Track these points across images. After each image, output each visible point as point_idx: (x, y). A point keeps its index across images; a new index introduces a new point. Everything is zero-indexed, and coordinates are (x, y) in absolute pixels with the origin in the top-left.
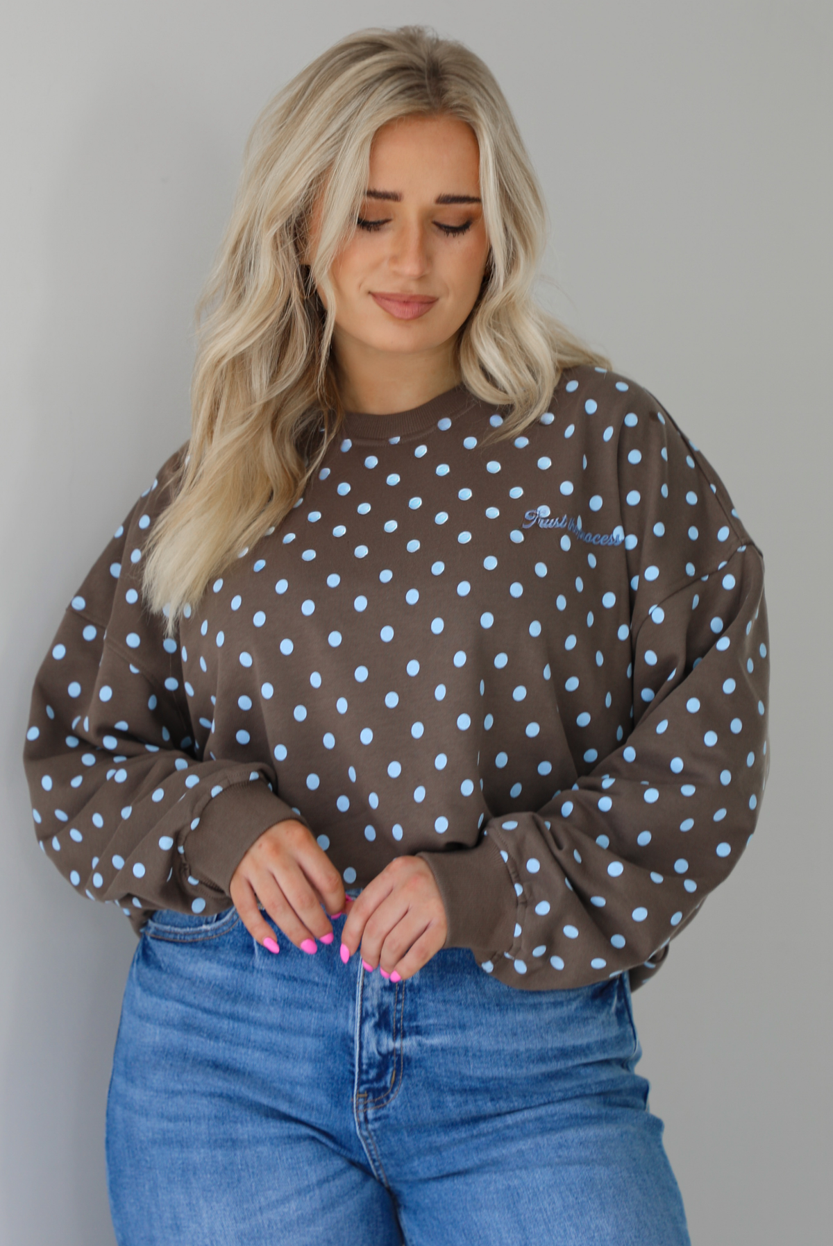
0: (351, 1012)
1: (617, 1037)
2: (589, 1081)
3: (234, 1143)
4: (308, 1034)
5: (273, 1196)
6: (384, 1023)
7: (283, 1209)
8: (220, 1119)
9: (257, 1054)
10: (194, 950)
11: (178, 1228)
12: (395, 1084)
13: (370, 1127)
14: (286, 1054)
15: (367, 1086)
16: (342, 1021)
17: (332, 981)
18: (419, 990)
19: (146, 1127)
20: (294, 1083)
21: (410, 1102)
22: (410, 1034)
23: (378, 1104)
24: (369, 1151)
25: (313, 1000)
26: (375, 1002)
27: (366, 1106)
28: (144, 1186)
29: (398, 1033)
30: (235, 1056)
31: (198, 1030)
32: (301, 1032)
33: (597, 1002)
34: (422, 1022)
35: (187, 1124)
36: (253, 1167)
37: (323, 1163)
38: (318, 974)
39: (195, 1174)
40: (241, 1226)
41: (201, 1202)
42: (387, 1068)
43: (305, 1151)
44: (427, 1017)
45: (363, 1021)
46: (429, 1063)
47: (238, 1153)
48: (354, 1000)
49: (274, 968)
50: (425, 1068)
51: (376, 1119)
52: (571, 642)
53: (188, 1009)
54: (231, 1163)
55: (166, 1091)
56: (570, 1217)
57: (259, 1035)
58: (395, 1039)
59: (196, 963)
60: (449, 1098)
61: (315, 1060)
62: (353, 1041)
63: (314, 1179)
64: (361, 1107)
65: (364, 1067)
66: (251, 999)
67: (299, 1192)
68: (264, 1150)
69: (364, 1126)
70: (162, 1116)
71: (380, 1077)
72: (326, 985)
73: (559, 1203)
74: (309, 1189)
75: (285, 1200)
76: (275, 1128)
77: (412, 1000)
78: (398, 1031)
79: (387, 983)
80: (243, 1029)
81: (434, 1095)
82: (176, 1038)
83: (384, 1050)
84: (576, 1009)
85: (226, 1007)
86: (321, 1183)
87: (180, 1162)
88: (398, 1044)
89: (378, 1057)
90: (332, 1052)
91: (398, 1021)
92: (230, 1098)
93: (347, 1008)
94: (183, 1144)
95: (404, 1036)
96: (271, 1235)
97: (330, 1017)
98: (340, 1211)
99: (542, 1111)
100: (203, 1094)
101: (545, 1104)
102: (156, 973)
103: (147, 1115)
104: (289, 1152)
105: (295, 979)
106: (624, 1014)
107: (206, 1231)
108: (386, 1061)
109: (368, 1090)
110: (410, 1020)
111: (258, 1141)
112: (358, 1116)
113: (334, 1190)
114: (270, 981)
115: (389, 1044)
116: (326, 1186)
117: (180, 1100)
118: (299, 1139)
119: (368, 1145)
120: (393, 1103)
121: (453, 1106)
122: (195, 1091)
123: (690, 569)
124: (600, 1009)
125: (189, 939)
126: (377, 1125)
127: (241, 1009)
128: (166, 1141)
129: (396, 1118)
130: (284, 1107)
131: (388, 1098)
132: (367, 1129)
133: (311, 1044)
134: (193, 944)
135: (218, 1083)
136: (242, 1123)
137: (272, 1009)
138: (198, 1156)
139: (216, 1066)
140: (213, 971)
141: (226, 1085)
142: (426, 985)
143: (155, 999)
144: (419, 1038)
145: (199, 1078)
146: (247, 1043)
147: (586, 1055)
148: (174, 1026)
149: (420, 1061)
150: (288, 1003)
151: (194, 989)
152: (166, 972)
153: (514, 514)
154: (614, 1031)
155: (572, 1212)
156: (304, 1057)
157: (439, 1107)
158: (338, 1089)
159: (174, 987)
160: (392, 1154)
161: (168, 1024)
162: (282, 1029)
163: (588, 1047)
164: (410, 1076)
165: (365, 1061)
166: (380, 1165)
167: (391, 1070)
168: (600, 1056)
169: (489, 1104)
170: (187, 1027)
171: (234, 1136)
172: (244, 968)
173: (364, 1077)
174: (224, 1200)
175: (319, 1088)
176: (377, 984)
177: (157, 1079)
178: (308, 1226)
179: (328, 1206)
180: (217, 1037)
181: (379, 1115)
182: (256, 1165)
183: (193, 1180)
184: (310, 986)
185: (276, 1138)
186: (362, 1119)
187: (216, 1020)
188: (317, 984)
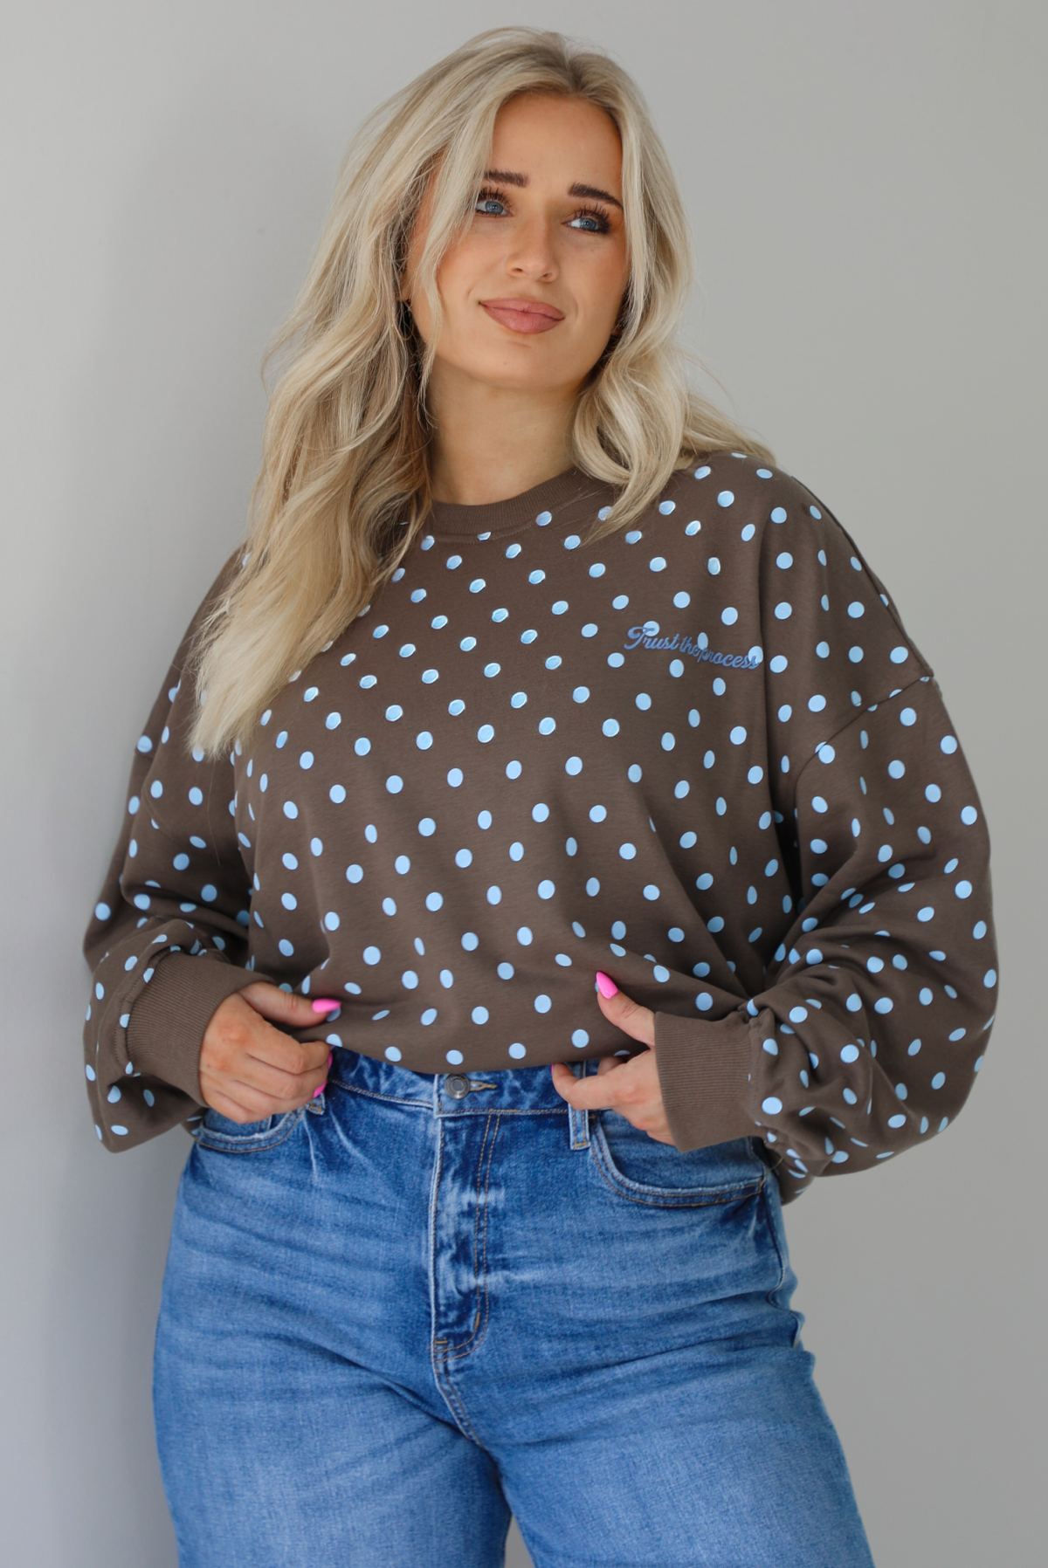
0: (424, 1243)
1: (754, 1267)
2: (717, 1323)
3: (294, 1394)
4: (376, 1268)
5: (342, 1457)
6: (462, 1256)
7: (353, 1473)
9: (319, 1290)
10: (246, 1164)
11: (231, 1496)
12: (479, 1329)
13: (451, 1379)
14: (352, 1291)
15: (446, 1331)
16: (414, 1253)
17: (401, 1205)
18: (505, 1215)
19: (194, 1375)
20: (362, 1326)
21: (498, 1350)
22: (495, 1269)
23: (461, 1352)
24: (453, 1408)
25: (380, 1227)
26: (452, 1231)
27: (445, 1355)
28: (192, 1446)
29: (481, 1267)
30: (293, 1291)
31: (251, 1259)
32: (367, 1264)
33: (729, 1226)
34: (509, 1254)
35: (238, 1371)
36: (317, 1423)
37: (403, 1418)
38: (384, 1196)
39: (248, 1431)
40: (304, 1494)
41: (257, 1466)
42: (470, 1310)
43: (379, 1404)
44: (515, 1248)
45: (437, 1253)
46: (519, 1304)
47: (299, 1406)
48: (427, 1227)
49: (335, 1188)
50: (516, 1309)
51: (458, 1371)
52: (682, 789)
53: (240, 1233)
54: (291, 1419)
55: (214, 1332)
56: (698, 1488)
57: (321, 1268)
58: (476, 1275)
59: (248, 1178)
60: (545, 1346)
61: (385, 1299)
62: (427, 1277)
63: (391, 1437)
64: (440, 1356)
65: (442, 1308)
66: (310, 1222)
67: (374, 1453)
68: (330, 1402)
69: (444, 1379)
70: (210, 1362)
71: (461, 1320)
72: (393, 1210)
73: (684, 1472)
74: (386, 1449)
75: (357, 1462)
77: (496, 1228)
78: (480, 1264)
79: (466, 1208)
80: (303, 1261)
81: (527, 1342)
82: (225, 1268)
83: (464, 1288)
84: (701, 1236)
85: (281, 1233)
86: (400, 1441)
87: (231, 1417)
88: (481, 1281)
89: (458, 1297)
90: (404, 1290)
91: (480, 1253)
92: (289, 1340)
93: (419, 1237)
94: (234, 1395)
95: (488, 1272)
96: (340, 1504)
97: (400, 1248)
98: (426, 1476)
99: (658, 1361)
100: (257, 1336)
101: (662, 1353)
102: (203, 1189)
103: (193, 1360)
104: (360, 1405)
105: (359, 1201)
106: (769, 1238)
107: (263, 1500)
108: (468, 1301)
109: (448, 1336)
110: (495, 1252)
111: (323, 1392)
112: (437, 1368)
113: (417, 1450)
114: (330, 1203)
115: (470, 1280)
116: (407, 1445)
117: (229, 1343)
118: (371, 1389)
119: (452, 1402)
120: (478, 1351)
121: (550, 1355)
122: (247, 1332)
123: (856, 698)
124: (732, 1234)
125: (241, 1149)
126: (459, 1377)
127: (298, 1235)
128: (215, 1392)
129: (482, 1369)
130: (351, 1354)
131: (471, 1345)
132: (448, 1382)
133: (380, 1280)
134: (245, 1156)
135: (274, 1321)
136: (303, 1371)
137: (333, 1236)
138: (252, 1410)
139: (271, 1302)
140: (267, 1190)
141: (283, 1325)
142: (514, 1210)
143: (203, 1221)
144: (506, 1273)
145: (252, 1316)
146: (307, 1276)
147: (713, 1291)
148: (223, 1253)
149: (509, 1300)
150: (352, 1230)
151: (245, 1210)
152: (214, 1189)
153: (616, 630)
154: (751, 1260)
155: (700, 1482)
156: (372, 1296)
157: (532, 1356)
158: (412, 1335)
159: (224, 1207)
160: (481, 1413)
161: (216, 1251)
162: (345, 1261)
163: (717, 1280)
164: (497, 1319)
165: (442, 1301)
166: (469, 1425)
167: (474, 1311)
168: (732, 1292)
169: (594, 1353)
170: (238, 1255)
171: (294, 1386)
172: (301, 1186)
173: (442, 1321)
174: (283, 1462)
175: (389, 1332)
176: (453, 1209)
177: (204, 1317)
178: (386, 1493)
179: (410, 1470)
180: (272, 1269)
181: (461, 1365)
182: (320, 1420)
183: (247, 1440)
184: (376, 1210)
185: (345, 1388)
186: (441, 1370)
187: (270, 1248)
188: (384, 1208)
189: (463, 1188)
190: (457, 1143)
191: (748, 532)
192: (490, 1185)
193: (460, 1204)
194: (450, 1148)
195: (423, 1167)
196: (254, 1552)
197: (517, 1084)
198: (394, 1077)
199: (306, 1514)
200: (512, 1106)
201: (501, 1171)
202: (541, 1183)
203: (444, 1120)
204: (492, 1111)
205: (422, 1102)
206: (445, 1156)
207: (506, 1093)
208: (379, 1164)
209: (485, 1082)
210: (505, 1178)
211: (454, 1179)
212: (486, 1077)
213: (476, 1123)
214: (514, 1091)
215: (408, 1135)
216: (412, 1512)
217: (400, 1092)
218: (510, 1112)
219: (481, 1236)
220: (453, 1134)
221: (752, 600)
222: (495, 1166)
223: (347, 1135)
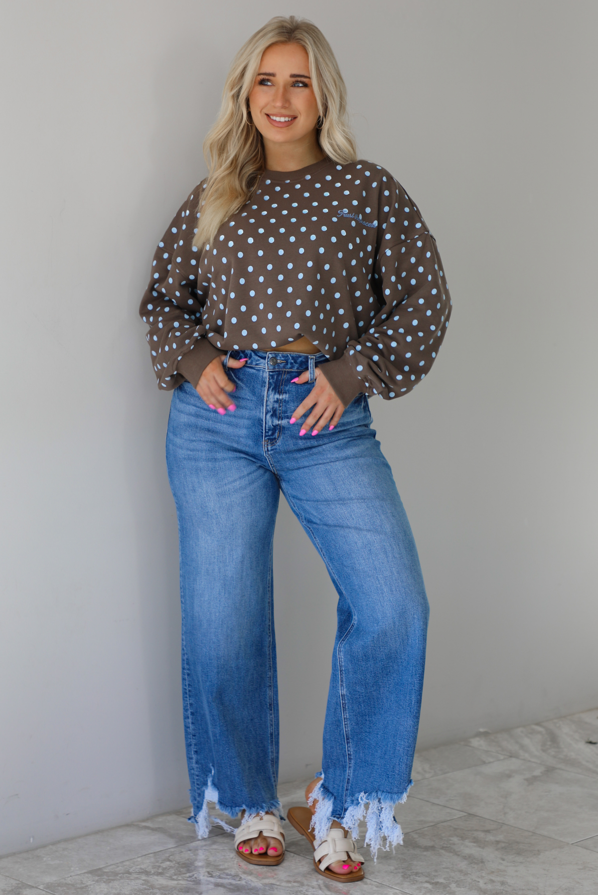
0: (262, 410)
1: (363, 417)
3: (215, 460)
4: (245, 419)
5: (230, 479)
6: (274, 414)
7: (234, 484)
8: (210, 451)
9: (225, 426)
11: (194, 490)
12: (279, 437)
13: (269, 453)
14: (236, 426)
15: (268, 437)
16: (258, 414)
17: (254, 398)
18: (288, 402)
19: (182, 453)
20: (239, 437)
21: (284, 443)
22: (284, 419)
23: (272, 444)
24: (270, 461)
25: (247, 406)
26: (271, 407)
27: (267, 445)
29: (280, 418)
30: (216, 426)
31: (202, 417)
32: (242, 417)
33: (356, 405)
34: (289, 414)
35: (197, 452)
36: (223, 469)
37: (249, 467)
38: (249, 396)
39: (200, 471)
40: (218, 490)
41: (203, 481)
42: (276, 431)
43: (243, 463)
44: (291, 412)
45: (266, 414)
46: (292, 429)
47: (217, 463)
48: (263, 406)
50: (290, 431)
51: (271, 450)
52: (354, 262)
53: (198, 409)
54: (214, 467)
55: (189, 440)
58: (278, 421)
60: (300, 441)
61: (248, 428)
62: (262, 421)
64: (266, 445)
65: (267, 431)
67: (240, 478)
68: (227, 462)
69: (267, 453)
70: (188, 449)
71: (273, 434)
72: (252, 400)
74: (244, 477)
75: (235, 481)
76: (231, 454)
77: (285, 406)
78: (280, 417)
79: (276, 400)
81: (294, 440)
82: (193, 420)
83: (274, 424)
84: (348, 408)
86: (248, 475)
87: (195, 466)
88: (280, 422)
89: (272, 427)
90: (254, 425)
91: (280, 414)
92: (214, 442)
93: (260, 409)
94: (196, 460)
95: (282, 419)
97: (253, 412)
98: (256, 485)
100: (204, 441)
102: (185, 394)
104: (237, 463)
106: (366, 408)
107: (205, 492)
108: (275, 428)
109: (268, 439)
110: (285, 413)
111: (225, 459)
113: (253, 477)
115: (276, 422)
117: (195, 443)
118: (241, 458)
119: (268, 458)
120: (278, 444)
121: (301, 444)
122: (200, 440)
123: (403, 237)
124: (357, 407)
126: (272, 452)
128: (189, 459)
129: (279, 449)
130: (235, 445)
131: (276, 442)
132: (268, 454)
133: (246, 422)
135: (210, 437)
136: (218, 452)
138: (202, 464)
139: (209, 430)
142: (291, 400)
143: (184, 405)
144: (287, 420)
145: (202, 435)
147: (352, 425)
148: (192, 415)
149: (289, 428)
152: (188, 394)
153: (334, 211)
154: (362, 415)
156: (243, 427)
157: (296, 444)
158: (257, 439)
159: (192, 400)
160: (278, 461)
161: (190, 414)
162: (235, 416)
163: (353, 421)
164: (284, 434)
165: (267, 428)
166: (274, 466)
167: (277, 431)
168: (356, 425)
170: (197, 416)
171: (215, 457)
173: (267, 434)
174: (212, 481)
175: (249, 438)
176: (272, 400)
177: (186, 435)
178: (244, 490)
179: (251, 483)
180: (209, 420)
181: (273, 448)
182: (224, 468)
183: (200, 473)
184: (246, 400)
185: (232, 458)
186: (266, 450)
187: (208, 413)
188: (249, 400)
189: (275, 393)
190: (273, 379)
191: (374, 185)
192: (283, 393)
193: (274, 398)
194: (271, 381)
195: (262, 387)
196: (202, 508)
197: (293, 361)
198: (252, 359)
199: (218, 496)
200: (291, 368)
201: (287, 388)
202: (300, 392)
203: (269, 372)
204: (284, 370)
205: (261, 366)
206: (269, 383)
207: (289, 364)
208: (247, 386)
209: (282, 360)
210: (288, 390)
211: (272, 391)
212: (283, 359)
213: (279, 373)
214: (291, 363)
215: (257, 377)
216: (252, 496)
217: (254, 363)
218: (290, 370)
219: (280, 409)
220: (272, 376)
221: (376, 206)
222: (285, 387)
223: (236, 377)
